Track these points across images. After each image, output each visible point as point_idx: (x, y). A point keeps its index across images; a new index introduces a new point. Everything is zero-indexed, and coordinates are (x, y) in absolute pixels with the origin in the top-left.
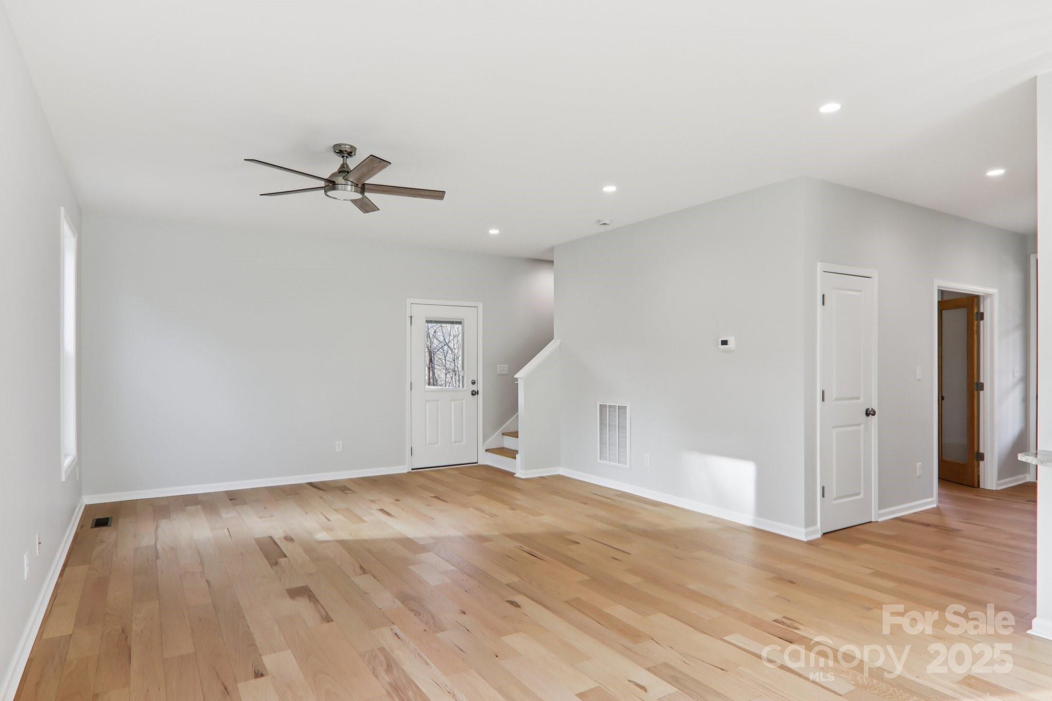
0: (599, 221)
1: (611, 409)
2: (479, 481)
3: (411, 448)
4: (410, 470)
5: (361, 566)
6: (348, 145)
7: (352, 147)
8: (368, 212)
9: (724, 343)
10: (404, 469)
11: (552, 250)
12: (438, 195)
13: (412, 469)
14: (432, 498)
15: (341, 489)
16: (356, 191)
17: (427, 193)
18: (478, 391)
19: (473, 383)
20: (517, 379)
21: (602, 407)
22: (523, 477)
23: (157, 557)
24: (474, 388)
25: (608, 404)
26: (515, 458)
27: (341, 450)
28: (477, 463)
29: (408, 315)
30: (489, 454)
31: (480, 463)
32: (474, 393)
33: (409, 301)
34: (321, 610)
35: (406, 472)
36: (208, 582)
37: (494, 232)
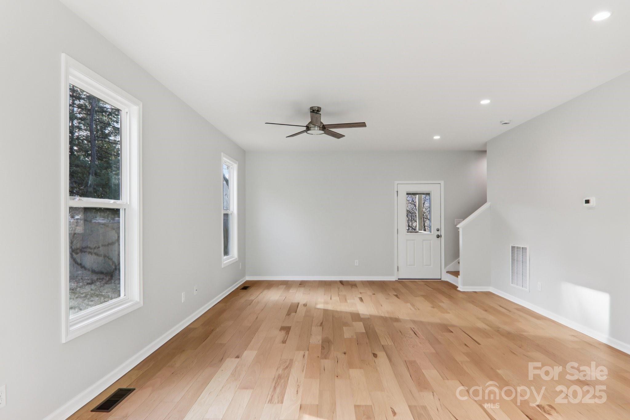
0: (501, 122)
1: (518, 249)
2: (432, 289)
3: (398, 267)
4: (397, 280)
5: (322, 322)
6: (316, 107)
7: (318, 107)
8: (340, 138)
9: (587, 202)
10: (393, 278)
11: (485, 144)
12: (363, 125)
13: (398, 279)
14: (394, 296)
15: (352, 285)
16: (320, 130)
17: (356, 125)
18: (441, 235)
19: (438, 230)
20: (458, 228)
21: (513, 248)
22: (461, 290)
23: (250, 304)
24: (439, 233)
25: (516, 246)
26: (458, 277)
27: (358, 265)
28: (441, 279)
29: (396, 190)
30: (449, 275)
31: (443, 279)
32: (438, 236)
33: (396, 182)
34: (286, 338)
35: (395, 280)
36: (257, 318)
37: (437, 137)
